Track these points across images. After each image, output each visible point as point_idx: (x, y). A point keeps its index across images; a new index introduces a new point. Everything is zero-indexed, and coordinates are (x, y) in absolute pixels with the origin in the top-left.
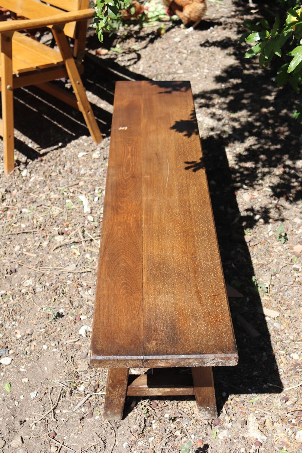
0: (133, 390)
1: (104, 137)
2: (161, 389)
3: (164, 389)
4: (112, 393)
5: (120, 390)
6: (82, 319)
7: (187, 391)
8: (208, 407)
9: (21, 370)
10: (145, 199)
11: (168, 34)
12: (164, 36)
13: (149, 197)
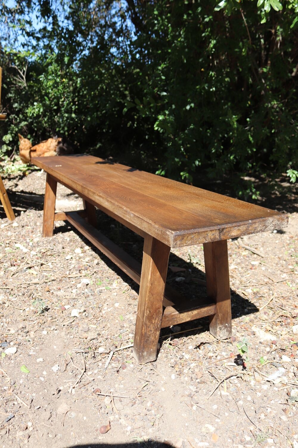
0: (167, 319)
1: (16, 216)
2: (190, 313)
3: (192, 311)
4: (149, 327)
5: (156, 321)
6: (67, 308)
7: (210, 310)
8: (226, 324)
9: (30, 353)
10: (113, 180)
11: (31, 175)
12: (28, 176)
13: (115, 180)
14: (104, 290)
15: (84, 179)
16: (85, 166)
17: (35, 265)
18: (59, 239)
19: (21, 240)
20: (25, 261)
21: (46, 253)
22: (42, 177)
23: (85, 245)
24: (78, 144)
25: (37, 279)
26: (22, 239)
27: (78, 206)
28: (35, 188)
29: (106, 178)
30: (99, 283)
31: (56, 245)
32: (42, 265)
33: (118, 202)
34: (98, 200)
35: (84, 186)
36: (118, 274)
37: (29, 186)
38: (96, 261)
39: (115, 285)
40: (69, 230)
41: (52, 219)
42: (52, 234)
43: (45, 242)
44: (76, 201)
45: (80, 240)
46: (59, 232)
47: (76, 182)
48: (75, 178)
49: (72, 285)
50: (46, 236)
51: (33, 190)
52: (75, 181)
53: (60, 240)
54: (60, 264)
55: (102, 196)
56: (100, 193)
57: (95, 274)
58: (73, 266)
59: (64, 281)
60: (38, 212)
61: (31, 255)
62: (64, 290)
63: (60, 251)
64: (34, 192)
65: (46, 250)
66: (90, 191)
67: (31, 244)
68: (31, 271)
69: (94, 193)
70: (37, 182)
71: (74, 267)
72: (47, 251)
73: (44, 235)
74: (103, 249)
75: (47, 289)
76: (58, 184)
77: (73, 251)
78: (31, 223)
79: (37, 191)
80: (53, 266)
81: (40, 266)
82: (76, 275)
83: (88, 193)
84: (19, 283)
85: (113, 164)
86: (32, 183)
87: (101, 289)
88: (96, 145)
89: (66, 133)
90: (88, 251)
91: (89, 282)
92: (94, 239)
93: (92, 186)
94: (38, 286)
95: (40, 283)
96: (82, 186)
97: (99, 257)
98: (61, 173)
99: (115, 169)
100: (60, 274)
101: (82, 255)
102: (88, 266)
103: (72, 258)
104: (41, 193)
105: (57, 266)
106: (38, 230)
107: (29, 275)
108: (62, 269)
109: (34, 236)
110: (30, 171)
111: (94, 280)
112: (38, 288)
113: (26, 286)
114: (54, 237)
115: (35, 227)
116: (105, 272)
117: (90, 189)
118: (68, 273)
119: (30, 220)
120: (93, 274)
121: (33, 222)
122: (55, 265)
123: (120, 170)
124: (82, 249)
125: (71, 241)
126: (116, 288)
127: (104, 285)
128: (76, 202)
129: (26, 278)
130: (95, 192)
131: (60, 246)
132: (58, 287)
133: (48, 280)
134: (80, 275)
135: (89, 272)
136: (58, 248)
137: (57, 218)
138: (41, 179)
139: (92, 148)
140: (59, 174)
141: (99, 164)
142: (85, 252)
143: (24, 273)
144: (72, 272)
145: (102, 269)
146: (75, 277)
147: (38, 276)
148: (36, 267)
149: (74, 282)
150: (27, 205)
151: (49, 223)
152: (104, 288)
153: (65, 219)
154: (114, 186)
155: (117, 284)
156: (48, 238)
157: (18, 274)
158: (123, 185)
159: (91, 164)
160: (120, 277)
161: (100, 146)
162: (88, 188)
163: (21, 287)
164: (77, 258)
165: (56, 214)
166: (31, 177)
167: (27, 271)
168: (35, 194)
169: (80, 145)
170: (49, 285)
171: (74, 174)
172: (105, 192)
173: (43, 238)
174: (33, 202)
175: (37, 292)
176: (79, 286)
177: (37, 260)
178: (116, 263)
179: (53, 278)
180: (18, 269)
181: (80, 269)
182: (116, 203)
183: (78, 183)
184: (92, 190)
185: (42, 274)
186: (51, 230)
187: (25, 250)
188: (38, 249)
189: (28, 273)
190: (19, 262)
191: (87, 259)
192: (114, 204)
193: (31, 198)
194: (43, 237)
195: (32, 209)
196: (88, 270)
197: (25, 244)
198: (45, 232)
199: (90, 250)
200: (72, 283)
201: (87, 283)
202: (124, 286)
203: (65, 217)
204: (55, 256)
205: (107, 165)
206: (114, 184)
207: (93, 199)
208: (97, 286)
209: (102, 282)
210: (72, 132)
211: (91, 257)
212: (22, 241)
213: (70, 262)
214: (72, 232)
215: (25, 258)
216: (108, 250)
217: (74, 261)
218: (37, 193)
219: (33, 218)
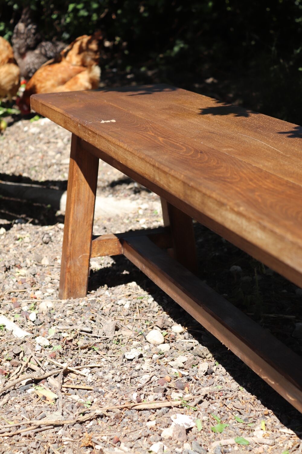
10: (260, 166)
11: (12, 128)
12: (7, 132)
13: (267, 164)
14: (233, 445)
15: (184, 162)
16: (177, 123)
17: (48, 373)
18: (103, 304)
19: (8, 307)
20: (24, 364)
21: (74, 342)
22: (42, 136)
23: (170, 320)
24: (125, 44)
25: (59, 413)
26: (9, 304)
27: (141, 212)
28: (28, 165)
29: (239, 158)
30: (217, 427)
31: (97, 319)
32: (66, 373)
33: (293, 233)
34: (232, 221)
35: (192, 184)
36: (266, 403)
37: (11, 158)
38: (204, 366)
39: (259, 434)
40: (126, 280)
41: (85, 252)
42: (84, 290)
43: (68, 312)
44: (134, 199)
45: (155, 306)
46: (103, 285)
47: (167, 170)
48: (162, 158)
49: (149, 432)
50: (69, 297)
51: (24, 171)
52: (161, 167)
53: (107, 307)
54: (112, 371)
55: (245, 213)
56: (239, 206)
57: (206, 403)
58: (147, 377)
59: (126, 420)
60: (40, 229)
61: (38, 348)
62: (129, 444)
63: (111, 337)
64: (25, 175)
65: (73, 335)
66: (210, 197)
67: (33, 317)
68: (41, 390)
69: (221, 204)
70: (32, 148)
71: (149, 382)
72: (75, 338)
73: (65, 294)
74: (227, 336)
75: (85, 442)
76: (102, 164)
77: (141, 336)
78: (28, 261)
79: (33, 172)
80: (95, 377)
81: (61, 376)
82: (158, 405)
83: (203, 203)
84: (12, 424)
85: (247, 116)
86: (18, 151)
87: (223, 442)
88: (172, 48)
89: (95, 17)
90: (180, 338)
91: (192, 425)
92: (200, 308)
93: (211, 184)
94: (61, 431)
95: (67, 423)
96: (184, 183)
97: (210, 355)
98: (121, 144)
99: (256, 129)
100: (114, 400)
101: (165, 348)
102: (185, 380)
103: (141, 356)
104: (43, 179)
105: (106, 377)
106: (48, 279)
107: (35, 400)
108: (119, 385)
109: (38, 294)
110: (9, 119)
111: (205, 418)
112: (64, 439)
113: (30, 431)
114: (91, 297)
115: (38, 270)
116: (229, 395)
117: (208, 192)
118: (134, 396)
119: (22, 250)
120: (201, 402)
121: (33, 255)
122: (101, 374)
123: (272, 135)
124: (165, 332)
125: (133, 308)
126: (265, 441)
127: (231, 432)
128: (134, 203)
129: (28, 408)
130: (225, 201)
131: (109, 324)
132: (116, 435)
133: (87, 416)
134: (168, 404)
135: (188, 396)
136: (104, 328)
137: (99, 250)
138: (41, 140)
139: (161, 56)
140: (114, 144)
141: (209, 115)
142: (174, 340)
143: (22, 396)
144: (146, 396)
145: (220, 387)
146: (155, 410)
147: (60, 402)
148: (51, 380)
149: (152, 424)
150: (11, 210)
151: (78, 264)
152: (231, 441)
153: (117, 252)
154: (268, 184)
155: (265, 432)
156: (76, 300)
157: (7, 396)
158: (291, 180)
159: (190, 114)
160: (270, 411)
161: (182, 49)
162: (204, 190)
163: (19, 434)
164: (155, 357)
165: (96, 240)
166: (12, 134)
167: (29, 391)
168: (28, 180)
169: (128, 48)
170: (90, 431)
171: (156, 147)
172: (251, 203)
173: (64, 301)
174: (25, 201)
175: (61, 448)
176: (167, 433)
177: (53, 361)
178: (264, 377)
179: (99, 412)
180: (8, 385)
181: (165, 386)
182: (289, 237)
183: (172, 173)
184: (214, 195)
185: (70, 398)
186: (84, 279)
187: (20, 334)
188: (52, 331)
189: (32, 396)
190: (8, 364)
191: (180, 360)
192: (281, 239)
193: (20, 192)
194: (60, 297)
195: (26, 221)
196: (186, 389)
197: (18, 317)
198: (66, 285)
199: (187, 334)
200: (150, 424)
201: (187, 427)
202: (283, 436)
203: (116, 248)
204: (96, 349)
205: (231, 116)
206: (267, 176)
207: (218, 218)
208: (212, 434)
209: (225, 425)
210: (108, 15)
211: (190, 355)
212: (11, 309)
213: (138, 367)
214: (133, 284)
215: (21, 355)
216: (242, 340)
217: (146, 365)
218: (32, 178)
219: (30, 246)
